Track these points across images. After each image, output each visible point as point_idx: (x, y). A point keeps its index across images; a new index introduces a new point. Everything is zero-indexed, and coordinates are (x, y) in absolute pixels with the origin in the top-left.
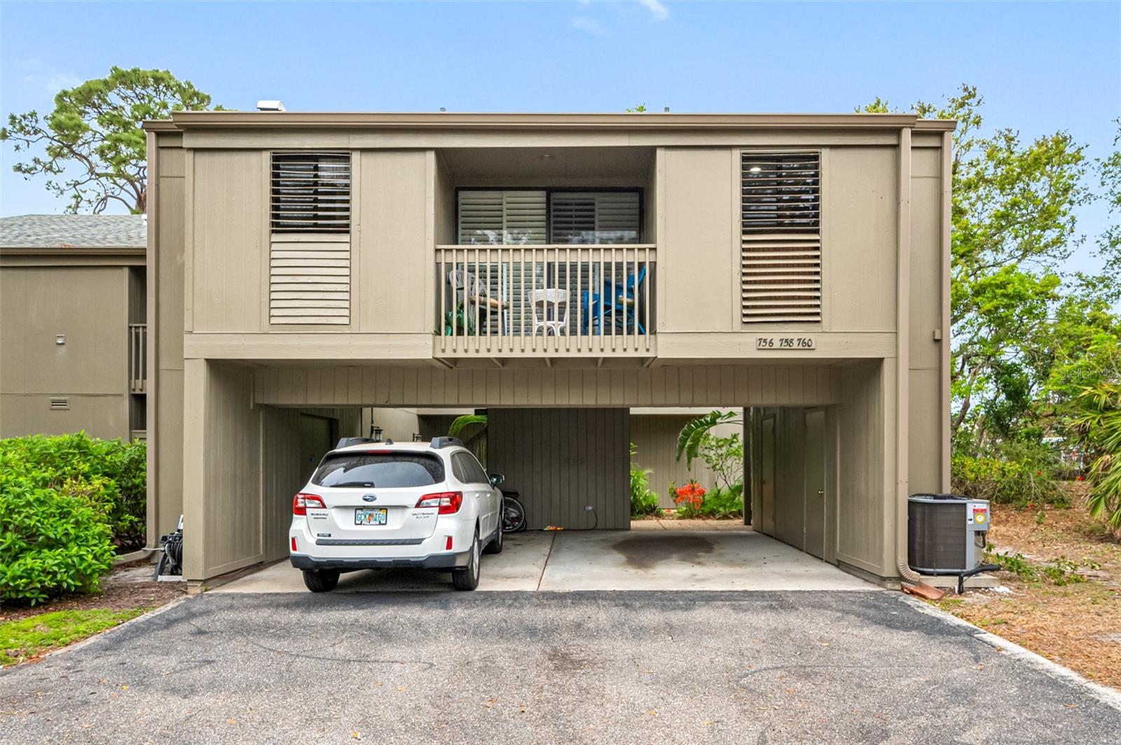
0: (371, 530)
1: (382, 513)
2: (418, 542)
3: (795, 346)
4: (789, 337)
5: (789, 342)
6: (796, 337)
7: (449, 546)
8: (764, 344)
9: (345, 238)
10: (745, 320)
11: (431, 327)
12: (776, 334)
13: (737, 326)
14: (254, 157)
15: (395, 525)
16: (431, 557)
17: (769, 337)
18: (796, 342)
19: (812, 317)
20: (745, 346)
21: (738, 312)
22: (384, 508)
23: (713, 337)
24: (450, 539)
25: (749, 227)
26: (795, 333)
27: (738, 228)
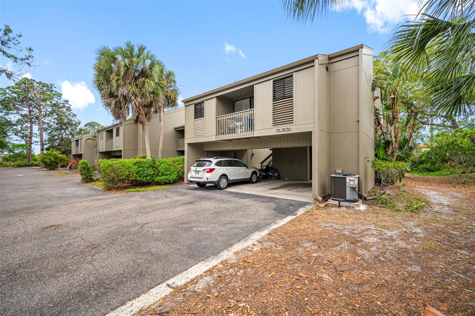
0: (197, 176)
1: (198, 172)
2: (202, 178)
3: (286, 130)
4: (285, 128)
5: (284, 129)
6: (286, 128)
7: (208, 180)
8: (278, 130)
9: (203, 118)
10: (273, 125)
11: (215, 134)
12: (281, 127)
13: (272, 126)
14: (191, 106)
15: (200, 175)
16: (204, 181)
17: (279, 128)
18: (286, 129)
19: (291, 121)
20: (273, 132)
21: (272, 123)
22: (199, 171)
23: (266, 130)
24: (208, 178)
25: (275, 99)
26: (286, 126)
27: (272, 100)
